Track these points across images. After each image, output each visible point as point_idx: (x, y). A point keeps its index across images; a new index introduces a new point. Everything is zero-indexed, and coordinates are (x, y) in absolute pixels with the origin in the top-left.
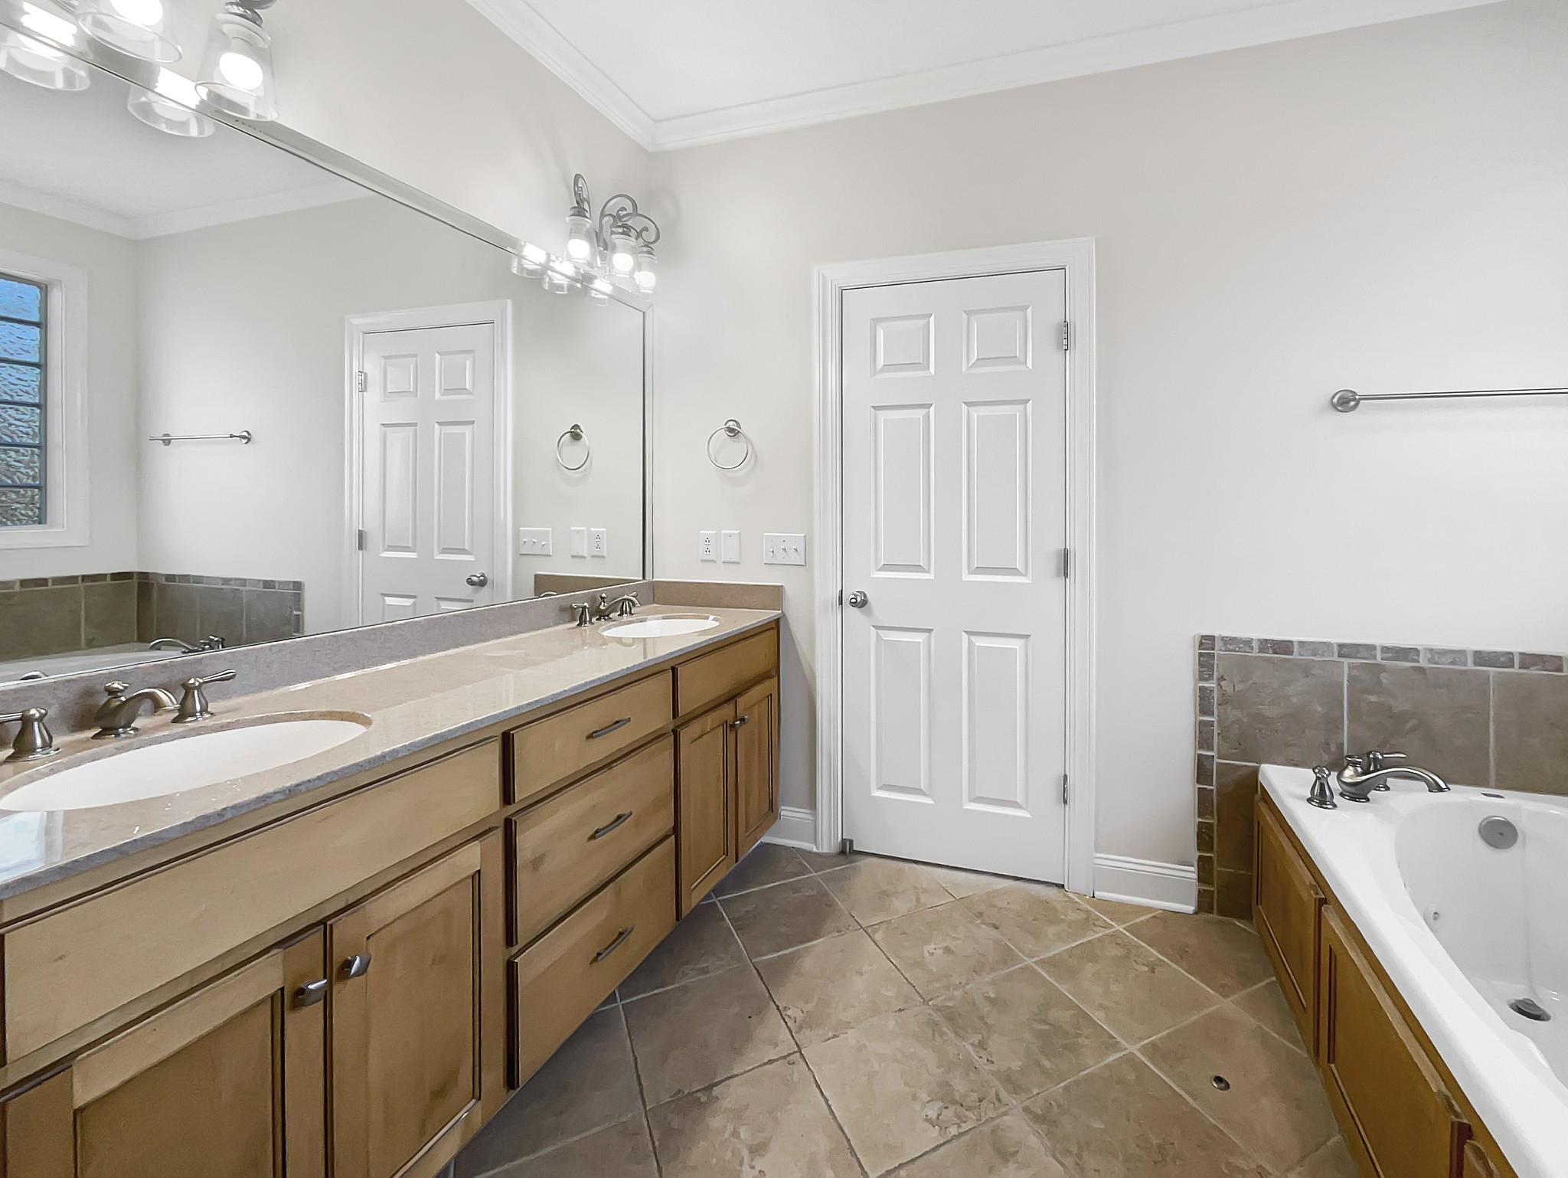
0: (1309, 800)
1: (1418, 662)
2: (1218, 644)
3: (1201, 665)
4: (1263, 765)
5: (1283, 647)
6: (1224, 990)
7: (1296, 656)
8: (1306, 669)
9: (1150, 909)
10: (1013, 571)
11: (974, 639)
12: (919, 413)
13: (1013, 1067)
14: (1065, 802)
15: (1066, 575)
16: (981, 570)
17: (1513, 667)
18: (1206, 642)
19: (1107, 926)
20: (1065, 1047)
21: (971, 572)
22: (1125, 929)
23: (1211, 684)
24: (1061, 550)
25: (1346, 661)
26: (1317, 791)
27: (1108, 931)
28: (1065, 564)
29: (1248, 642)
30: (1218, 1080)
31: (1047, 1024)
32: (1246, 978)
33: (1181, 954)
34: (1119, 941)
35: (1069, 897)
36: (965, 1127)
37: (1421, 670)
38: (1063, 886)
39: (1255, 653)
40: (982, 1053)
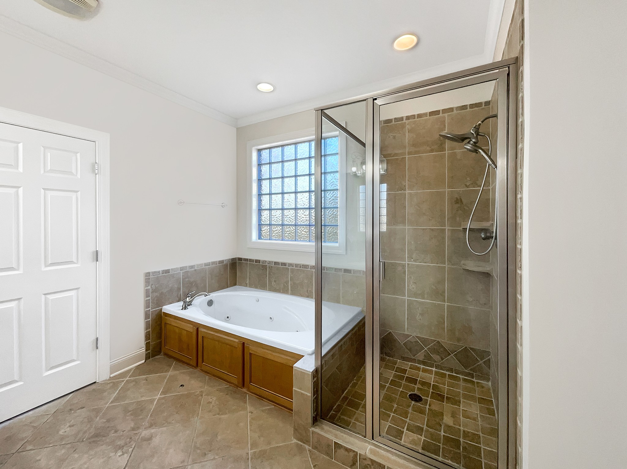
0: (182, 309)
1: (195, 268)
2: (151, 274)
3: (146, 282)
4: (163, 307)
5: (167, 271)
6: (167, 371)
7: (171, 273)
8: (173, 276)
9: (130, 370)
10: (71, 262)
11: (48, 296)
12: (13, 191)
13: (132, 426)
14: (97, 348)
15: (97, 260)
16: (52, 264)
17: (210, 265)
18: (148, 274)
19: (123, 381)
20: (141, 411)
21: (46, 266)
22: (129, 378)
23: (149, 287)
24: (94, 251)
25: (181, 272)
26: (184, 306)
27: (125, 381)
28: (96, 256)
29: (159, 272)
30: (181, 386)
31: (130, 411)
32: (170, 366)
33: (150, 372)
34: (130, 381)
35: (100, 383)
36: (133, 446)
37: (196, 270)
38: (95, 382)
39: (161, 275)
40: (119, 432)
